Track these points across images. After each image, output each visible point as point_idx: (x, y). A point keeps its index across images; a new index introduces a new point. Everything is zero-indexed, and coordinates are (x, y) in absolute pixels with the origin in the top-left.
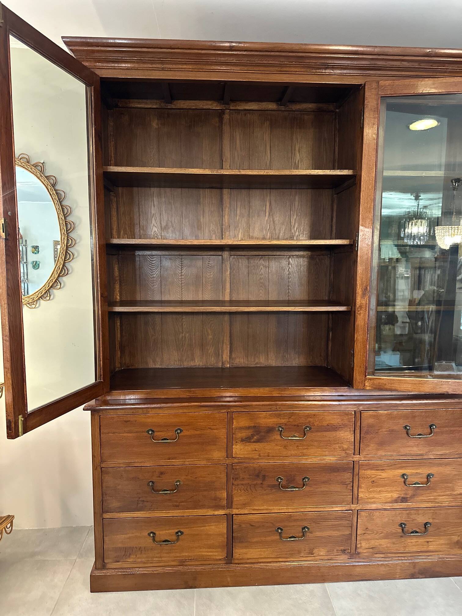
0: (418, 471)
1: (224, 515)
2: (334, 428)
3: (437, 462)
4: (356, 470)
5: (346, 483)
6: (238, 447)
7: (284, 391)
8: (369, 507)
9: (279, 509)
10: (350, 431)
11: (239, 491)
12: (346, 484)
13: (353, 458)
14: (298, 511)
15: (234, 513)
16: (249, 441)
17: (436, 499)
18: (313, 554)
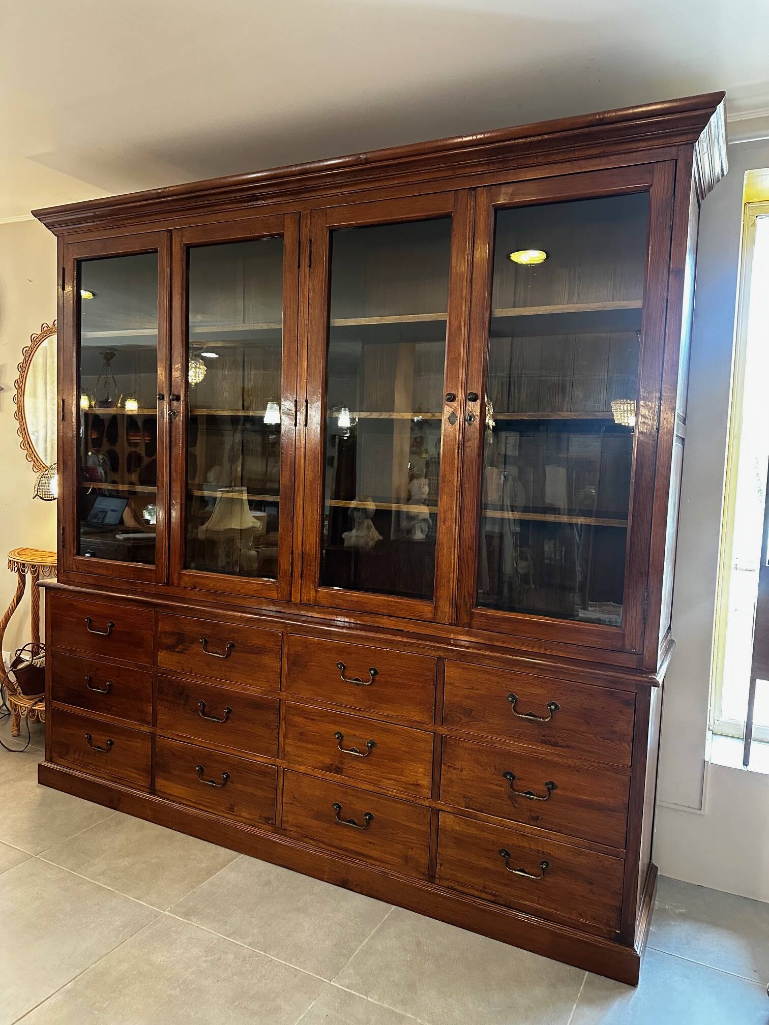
0: (357, 733)
1: (148, 732)
2: (260, 651)
3: (381, 726)
4: (283, 712)
5: (272, 727)
6: (162, 654)
7: (220, 597)
8: (296, 767)
9: (201, 742)
10: (276, 657)
11: (163, 709)
12: (270, 729)
13: (279, 694)
14: (219, 749)
15: (157, 733)
16: (173, 650)
17: (379, 781)
18: (233, 812)
